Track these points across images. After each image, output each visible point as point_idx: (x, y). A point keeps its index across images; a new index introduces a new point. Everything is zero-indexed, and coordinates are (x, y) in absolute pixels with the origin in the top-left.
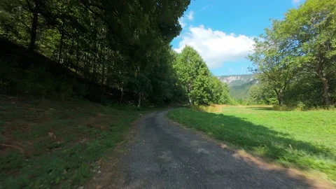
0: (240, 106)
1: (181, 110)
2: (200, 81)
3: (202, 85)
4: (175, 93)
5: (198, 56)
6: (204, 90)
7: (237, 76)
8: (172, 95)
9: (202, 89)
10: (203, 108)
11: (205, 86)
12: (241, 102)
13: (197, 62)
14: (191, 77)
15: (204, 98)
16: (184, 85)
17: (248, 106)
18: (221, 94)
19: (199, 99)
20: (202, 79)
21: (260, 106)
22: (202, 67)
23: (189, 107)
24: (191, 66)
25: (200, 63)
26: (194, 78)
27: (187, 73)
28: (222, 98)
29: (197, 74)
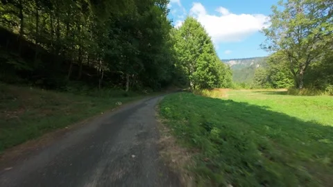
0: (243, 90)
1: (181, 96)
2: (205, 59)
3: (208, 66)
4: (174, 75)
5: (203, 29)
6: (210, 71)
7: (238, 60)
8: (170, 77)
9: (207, 69)
10: (206, 92)
11: (210, 66)
12: (243, 86)
13: (201, 36)
14: (194, 55)
15: (209, 80)
16: (184, 65)
17: (251, 90)
18: (224, 78)
19: (203, 82)
20: (207, 58)
21: (266, 90)
22: (207, 43)
23: (190, 91)
24: (193, 40)
25: (205, 38)
26: (197, 56)
27: (187, 51)
28: (225, 82)
29: (201, 52)
